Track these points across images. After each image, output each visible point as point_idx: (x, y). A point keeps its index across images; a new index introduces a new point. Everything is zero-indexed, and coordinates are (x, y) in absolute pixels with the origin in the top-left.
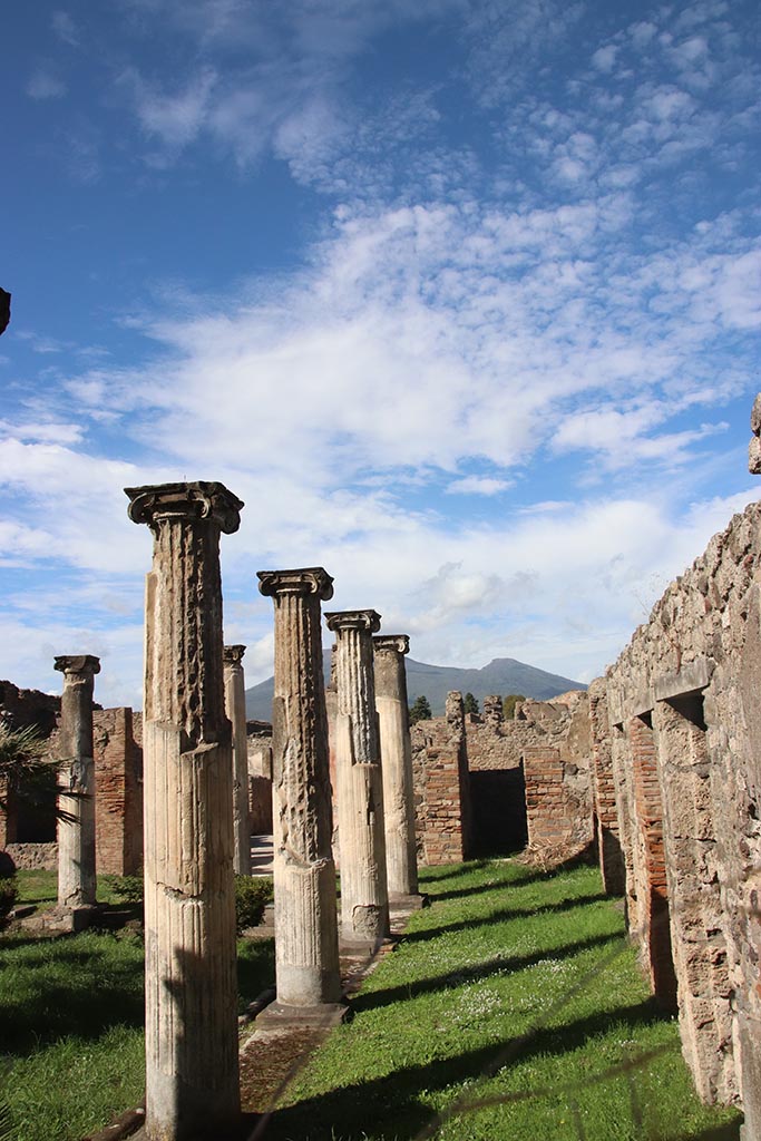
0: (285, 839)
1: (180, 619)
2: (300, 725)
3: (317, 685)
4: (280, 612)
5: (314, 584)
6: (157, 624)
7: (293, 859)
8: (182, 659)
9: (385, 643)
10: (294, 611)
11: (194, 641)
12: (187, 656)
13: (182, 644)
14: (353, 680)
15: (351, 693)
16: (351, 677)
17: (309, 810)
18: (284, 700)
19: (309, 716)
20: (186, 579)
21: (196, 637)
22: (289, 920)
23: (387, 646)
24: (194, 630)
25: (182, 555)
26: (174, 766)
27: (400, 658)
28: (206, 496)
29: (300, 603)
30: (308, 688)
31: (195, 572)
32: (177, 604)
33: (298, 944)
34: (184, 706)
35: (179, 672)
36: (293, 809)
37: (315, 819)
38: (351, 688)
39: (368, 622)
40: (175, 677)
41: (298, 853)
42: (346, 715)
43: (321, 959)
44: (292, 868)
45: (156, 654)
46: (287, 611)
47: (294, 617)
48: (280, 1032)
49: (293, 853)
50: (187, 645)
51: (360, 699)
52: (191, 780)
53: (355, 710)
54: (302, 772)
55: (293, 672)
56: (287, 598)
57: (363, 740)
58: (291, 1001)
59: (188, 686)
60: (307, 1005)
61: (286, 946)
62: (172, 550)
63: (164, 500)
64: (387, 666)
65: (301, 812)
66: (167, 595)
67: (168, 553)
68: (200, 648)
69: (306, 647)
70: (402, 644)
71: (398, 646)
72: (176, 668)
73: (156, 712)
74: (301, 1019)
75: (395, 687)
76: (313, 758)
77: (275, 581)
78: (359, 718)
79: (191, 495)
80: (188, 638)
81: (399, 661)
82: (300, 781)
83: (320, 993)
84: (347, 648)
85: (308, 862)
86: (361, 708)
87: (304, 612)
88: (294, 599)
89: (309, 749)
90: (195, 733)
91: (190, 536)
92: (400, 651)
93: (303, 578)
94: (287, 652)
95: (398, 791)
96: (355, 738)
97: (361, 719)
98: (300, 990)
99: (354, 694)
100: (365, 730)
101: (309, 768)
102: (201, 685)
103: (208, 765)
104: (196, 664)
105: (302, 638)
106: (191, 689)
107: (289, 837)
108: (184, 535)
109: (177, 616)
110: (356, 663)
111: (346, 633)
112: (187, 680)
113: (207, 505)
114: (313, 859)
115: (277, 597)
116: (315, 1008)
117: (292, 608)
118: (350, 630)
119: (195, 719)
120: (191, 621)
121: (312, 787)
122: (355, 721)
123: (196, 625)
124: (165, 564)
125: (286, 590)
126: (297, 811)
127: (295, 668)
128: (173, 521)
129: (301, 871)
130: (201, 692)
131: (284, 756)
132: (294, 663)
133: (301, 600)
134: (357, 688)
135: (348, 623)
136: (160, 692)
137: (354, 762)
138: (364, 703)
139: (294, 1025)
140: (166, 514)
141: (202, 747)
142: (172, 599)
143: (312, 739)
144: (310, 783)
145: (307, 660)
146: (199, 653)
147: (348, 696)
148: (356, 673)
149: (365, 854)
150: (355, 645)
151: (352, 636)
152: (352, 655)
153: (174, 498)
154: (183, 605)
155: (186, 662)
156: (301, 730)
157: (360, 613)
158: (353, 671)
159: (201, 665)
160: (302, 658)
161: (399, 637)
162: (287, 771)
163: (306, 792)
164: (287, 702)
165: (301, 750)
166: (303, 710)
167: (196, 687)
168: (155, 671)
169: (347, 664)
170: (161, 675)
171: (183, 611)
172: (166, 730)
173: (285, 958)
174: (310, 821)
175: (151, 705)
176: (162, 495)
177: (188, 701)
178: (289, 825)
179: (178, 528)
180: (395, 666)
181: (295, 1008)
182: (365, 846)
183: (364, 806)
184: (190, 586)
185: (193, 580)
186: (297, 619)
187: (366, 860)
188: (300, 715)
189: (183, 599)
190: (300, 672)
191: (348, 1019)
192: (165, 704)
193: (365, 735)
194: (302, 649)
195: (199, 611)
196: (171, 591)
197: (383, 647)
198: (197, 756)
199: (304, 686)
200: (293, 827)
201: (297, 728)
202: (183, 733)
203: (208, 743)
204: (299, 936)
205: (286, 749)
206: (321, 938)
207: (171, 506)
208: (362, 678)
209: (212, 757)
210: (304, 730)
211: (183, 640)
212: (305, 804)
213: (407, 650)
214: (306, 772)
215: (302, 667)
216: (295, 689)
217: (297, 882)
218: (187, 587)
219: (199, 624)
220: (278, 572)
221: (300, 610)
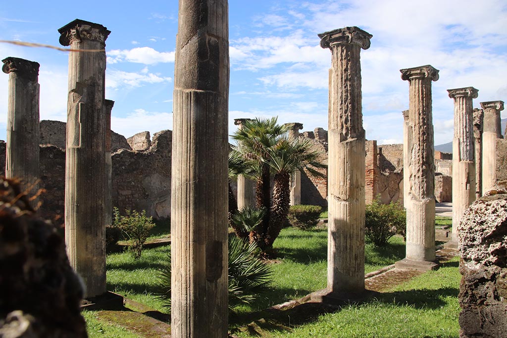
0: (411, 188)
1: (341, 87)
2: (419, 138)
3: (428, 120)
4: (411, 87)
5: (426, 73)
6: (333, 90)
7: (414, 198)
8: (342, 104)
9: (489, 105)
10: (417, 86)
11: (347, 96)
12: (343, 102)
13: (341, 97)
14: (461, 121)
15: (460, 128)
16: (460, 120)
17: (422, 176)
18: (412, 127)
19: (424, 134)
20: (343, 69)
21: (347, 94)
22: (411, 224)
23: (490, 107)
24: (347, 91)
25: (341, 60)
26: (338, 147)
27: (498, 113)
28: (350, 33)
29: (420, 83)
30: (423, 122)
31: (347, 66)
32: (340, 80)
33: (415, 234)
34: (342, 123)
35: (340, 109)
36: (415, 176)
37: (425, 180)
38: (460, 125)
39: (469, 93)
40: (339, 111)
41: (416, 195)
42: (457, 138)
43: (425, 242)
44: (414, 201)
45: (332, 102)
46: (414, 86)
47: (417, 89)
48: (404, 270)
49: (414, 195)
50: (344, 97)
51: (464, 130)
52: (344, 153)
53: (462, 135)
54: (419, 159)
55: (416, 114)
56: (414, 80)
57: (465, 150)
58: (411, 258)
59: (344, 115)
60: (417, 261)
61: (409, 235)
62: (337, 58)
63: (333, 37)
64: (489, 117)
65: (419, 177)
66: (336, 77)
67: (336, 60)
68: (349, 98)
69: (423, 103)
70: (498, 106)
71: (496, 106)
72: (339, 107)
73: (332, 126)
74: (414, 266)
75: (494, 127)
76: (425, 153)
77: (408, 73)
78: (463, 139)
79: (344, 33)
80: (344, 94)
81: (496, 114)
82: (418, 163)
83: (424, 257)
84: (459, 106)
85: (421, 199)
86: (465, 135)
87: (422, 87)
88: (417, 81)
89: (423, 149)
90: (347, 134)
91: (345, 51)
92: (497, 109)
93: (421, 70)
94: (414, 106)
95: (493, 177)
96: (461, 149)
97: (465, 140)
98: (415, 254)
99: (462, 128)
100: (467, 145)
101: (423, 158)
102: (349, 114)
103: (352, 147)
104: (347, 105)
105: (420, 98)
106: (345, 116)
107: (413, 188)
108: (342, 51)
109: (340, 86)
110: (463, 113)
111: (458, 99)
112: (343, 112)
113: (350, 37)
114: (423, 198)
115: (410, 80)
116: (421, 262)
117: (417, 85)
118: (460, 97)
119: (347, 128)
120: (345, 87)
121: (424, 166)
122: (461, 141)
123: (347, 89)
124: (335, 64)
125: (413, 77)
126: (417, 176)
127: (417, 113)
128: (338, 46)
129: (417, 203)
130: (349, 117)
131: (412, 152)
132: (417, 110)
133: (420, 81)
134: (463, 125)
135: (459, 94)
136: (333, 117)
137: (460, 160)
138: (467, 132)
139: (411, 268)
140: (335, 43)
141: (350, 140)
142: (338, 79)
143: (425, 145)
144: (423, 164)
145: (423, 109)
146: (349, 101)
147: (458, 129)
148: (463, 118)
149: (464, 203)
150: (463, 104)
151: (461, 100)
152: (461, 110)
153: (337, 36)
154: (342, 81)
155: (343, 105)
156: (419, 141)
157: (465, 89)
158: (461, 117)
159: (349, 106)
160: (420, 108)
161: (497, 102)
162: (413, 159)
163: (421, 169)
164: (413, 128)
165: (419, 149)
166: (421, 131)
167: (347, 115)
168: (332, 110)
169: (458, 114)
170: (334, 111)
171: (342, 83)
172: (335, 133)
173: (409, 240)
174: (423, 181)
175: (330, 123)
176: (332, 35)
177: (344, 121)
178: (413, 183)
179: (340, 48)
180: (494, 117)
181: (412, 261)
182: (464, 200)
183: (465, 181)
184: (345, 72)
185: (346, 70)
186: (419, 90)
187: (464, 206)
188: (419, 134)
189: (342, 78)
190: (420, 114)
191: (436, 268)
192: (335, 122)
193: (467, 148)
194: (421, 104)
195: (349, 83)
196: (337, 75)
197: (488, 107)
198: (347, 143)
199: (421, 120)
200: (415, 183)
201: (418, 140)
202: (341, 134)
203: (352, 138)
204: (415, 231)
205: (413, 149)
206: (425, 232)
207: (337, 39)
208: (466, 120)
209: (354, 144)
210: (421, 140)
211: (342, 96)
212: (420, 173)
213: (502, 108)
214: (421, 159)
215: (421, 112)
216: (417, 122)
217: (415, 207)
218: (343, 73)
219: (349, 88)
220: (409, 69)
221: (420, 86)
